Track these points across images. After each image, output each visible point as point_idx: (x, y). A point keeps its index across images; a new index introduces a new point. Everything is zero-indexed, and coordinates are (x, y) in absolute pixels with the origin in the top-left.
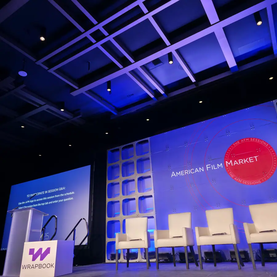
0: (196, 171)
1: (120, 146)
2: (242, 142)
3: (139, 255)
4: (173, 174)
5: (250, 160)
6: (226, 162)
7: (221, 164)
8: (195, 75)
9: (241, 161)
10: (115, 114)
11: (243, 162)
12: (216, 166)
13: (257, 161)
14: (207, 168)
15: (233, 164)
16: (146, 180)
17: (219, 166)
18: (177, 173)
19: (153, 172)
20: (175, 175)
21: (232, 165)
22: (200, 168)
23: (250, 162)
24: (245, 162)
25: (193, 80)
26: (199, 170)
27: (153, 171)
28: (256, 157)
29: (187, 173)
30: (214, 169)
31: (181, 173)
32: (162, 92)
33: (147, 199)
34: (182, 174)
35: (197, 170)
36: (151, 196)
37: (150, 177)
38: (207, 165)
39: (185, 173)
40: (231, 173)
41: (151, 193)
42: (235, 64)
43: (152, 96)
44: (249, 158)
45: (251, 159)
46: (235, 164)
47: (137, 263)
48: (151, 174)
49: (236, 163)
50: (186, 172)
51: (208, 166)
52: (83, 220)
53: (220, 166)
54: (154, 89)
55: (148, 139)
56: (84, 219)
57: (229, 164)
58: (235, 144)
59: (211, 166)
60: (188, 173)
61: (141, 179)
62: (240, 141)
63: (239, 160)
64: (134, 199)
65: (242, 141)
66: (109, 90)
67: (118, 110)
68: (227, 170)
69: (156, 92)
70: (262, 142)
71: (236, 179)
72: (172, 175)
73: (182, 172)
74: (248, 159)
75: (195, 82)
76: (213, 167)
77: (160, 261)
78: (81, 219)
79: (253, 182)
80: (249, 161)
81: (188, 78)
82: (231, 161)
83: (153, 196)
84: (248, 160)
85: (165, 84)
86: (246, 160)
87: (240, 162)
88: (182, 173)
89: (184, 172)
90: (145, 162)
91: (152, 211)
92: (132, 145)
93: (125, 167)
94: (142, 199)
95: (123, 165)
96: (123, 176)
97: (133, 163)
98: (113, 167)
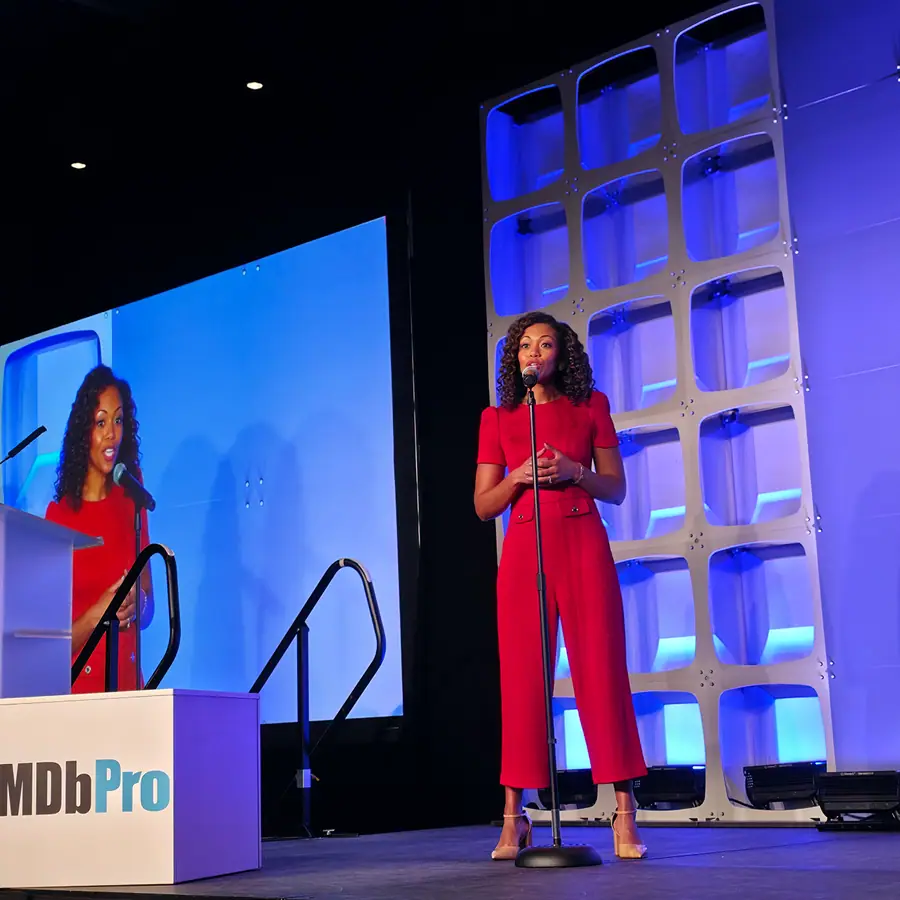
1: (567, 67)
3: (715, 788)
16: (750, 303)
19: (795, 247)
27: (794, 235)
33: (759, 433)
36: (786, 412)
37: (775, 280)
41: (789, 390)
47: (708, 825)
48: (783, 260)
52: (346, 572)
56: (349, 563)
61: (718, 296)
64: (672, 434)
77: (846, 818)
78: (335, 567)
83: (800, 411)
90: (745, 175)
91: (792, 505)
92: (650, 53)
93: (604, 223)
94: (729, 436)
95: (593, 208)
96: (597, 282)
97: (655, 187)
98: (526, 227)
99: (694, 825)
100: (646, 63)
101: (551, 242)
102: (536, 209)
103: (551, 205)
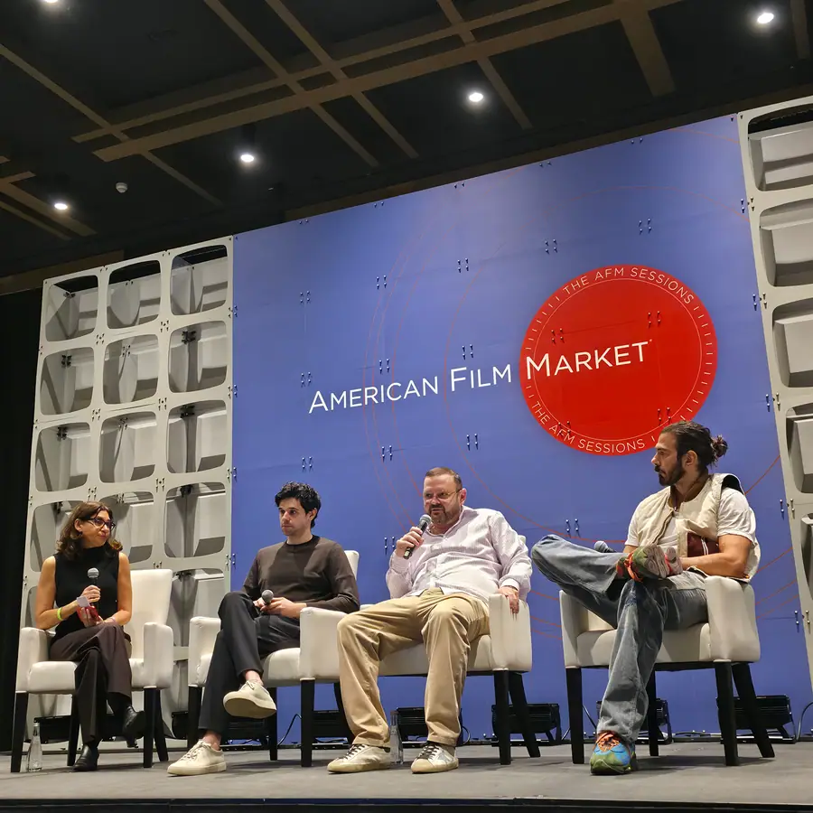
0: (407, 392)
1: (102, 264)
2: (599, 279)
4: (318, 403)
5: (617, 356)
6: (529, 360)
7: (508, 367)
9: (583, 358)
11: (592, 363)
12: (487, 376)
13: (641, 360)
14: (453, 380)
15: (552, 371)
17: (498, 376)
18: (333, 396)
20: (324, 404)
21: (548, 374)
22: (425, 381)
23: (618, 363)
24: (597, 361)
26: (420, 390)
28: (640, 345)
29: (372, 397)
30: (480, 385)
31: (349, 398)
34: (355, 402)
35: (412, 389)
38: (453, 371)
39: (366, 397)
40: (538, 407)
44: (616, 348)
45: (620, 351)
46: (558, 368)
49: (563, 365)
50: (370, 392)
51: (457, 375)
53: (502, 376)
55: (227, 241)
57: (538, 369)
58: (570, 288)
59: (466, 374)
60: (378, 397)
62: (591, 276)
63: (577, 355)
65: (599, 275)
68: (527, 393)
70: (673, 286)
71: (554, 429)
72: (313, 406)
73: (354, 394)
74: (612, 352)
76: (477, 379)
79: (616, 444)
80: (613, 361)
82: (546, 357)
83: (228, 486)
84: (611, 357)
86: (602, 358)
87: (578, 363)
88: (352, 398)
89: (362, 394)
92: (157, 263)
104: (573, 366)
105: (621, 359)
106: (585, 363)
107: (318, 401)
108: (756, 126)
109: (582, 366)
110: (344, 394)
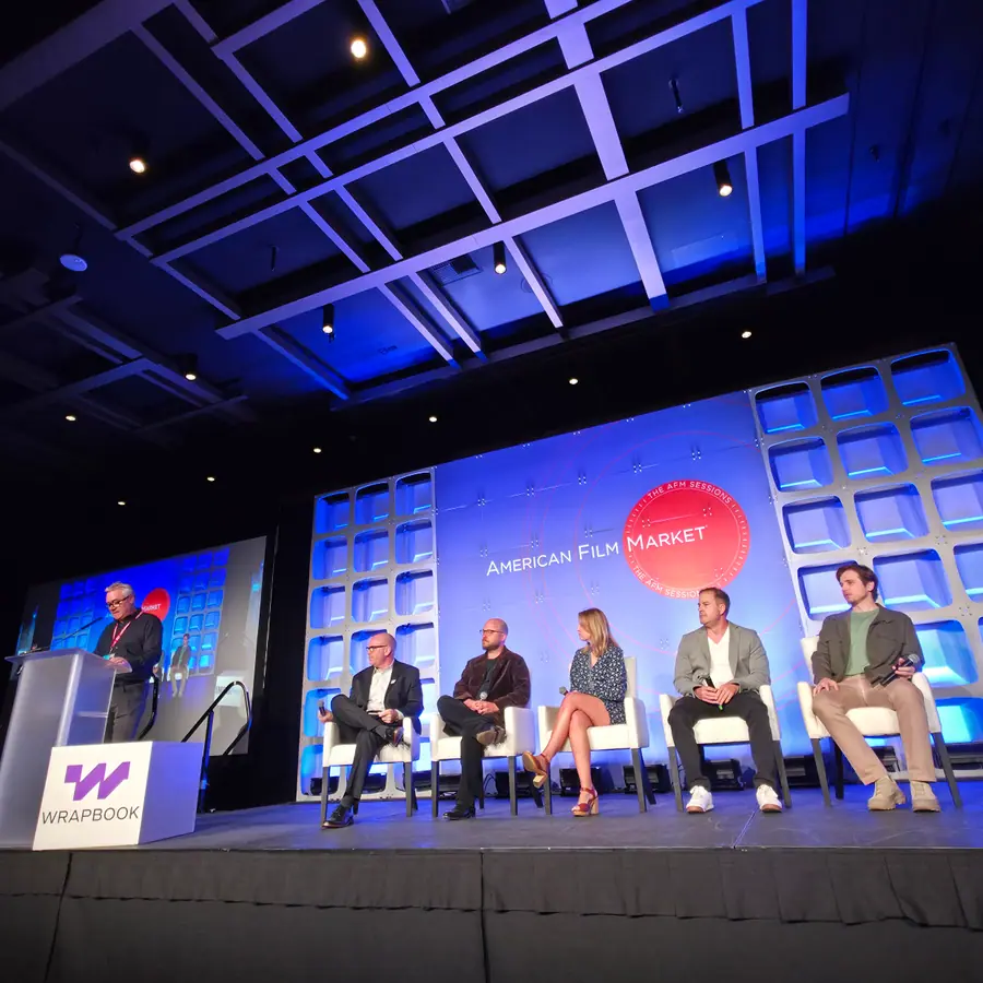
0: (551, 561)
1: (352, 485)
2: (670, 489)
3: (390, 783)
4: (492, 568)
5: (686, 536)
6: (629, 540)
7: (616, 544)
8: (562, 310)
9: (664, 537)
10: (343, 396)
11: (670, 540)
12: (603, 550)
13: (701, 538)
14: (581, 553)
15: (645, 546)
16: (419, 582)
17: (610, 550)
18: (502, 564)
19: (438, 561)
20: (496, 570)
21: (642, 548)
22: (562, 554)
23: (686, 541)
24: (673, 540)
25: (557, 322)
26: (559, 559)
27: (438, 557)
28: (700, 529)
29: (528, 564)
30: (598, 556)
31: (513, 566)
32: (475, 348)
33: (418, 633)
34: (517, 568)
35: (554, 559)
36: (430, 625)
37: (430, 573)
38: (580, 547)
39: (524, 565)
40: (637, 569)
41: (432, 616)
42: (664, 292)
43: (447, 356)
44: (685, 532)
45: (687, 533)
46: (649, 544)
47: (387, 800)
48: (433, 566)
49: (652, 542)
50: (527, 561)
51: (583, 549)
52: (237, 687)
53: (612, 550)
54: (453, 337)
55: (431, 470)
56: (238, 683)
57: (636, 544)
58: (653, 495)
59: (589, 549)
60: (532, 564)
61: (405, 578)
62: (665, 487)
65: (670, 486)
66: (328, 329)
67: (352, 386)
68: (629, 560)
69: (457, 346)
70: (718, 492)
71: (649, 582)
72: (490, 571)
73: (516, 563)
74: (682, 533)
75: (560, 328)
76: (596, 552)
77: (445, 794)
78: (232, 685)
79: (689, 591)
80: (683, 539)
81: (544, 315)
82: (640, 538)
83: (436, 624)
84: (681, 536)
85: (482, 326)
86: (676, 537)
87: (661, 541)
88: (515, 566)
89: (521, 562)
90: (418, 533)
91: (431, 663)
92: (387, 484)
93: (362, 546)
94: (405, 634)
95: (358, 540)
96: (357, 569)
97: (385, 534)
98: (329, 545)
99: (382, 800)
100: (385, 488)
101: (338, 551)
102: (333, 538)
103: (341, 537)
104: (658, 542)
105: (689, 538)
106: (665, 540)
107: (493, 568)
108: (760, 397)
109: (664, 543)
110: (509, 563)
